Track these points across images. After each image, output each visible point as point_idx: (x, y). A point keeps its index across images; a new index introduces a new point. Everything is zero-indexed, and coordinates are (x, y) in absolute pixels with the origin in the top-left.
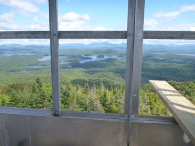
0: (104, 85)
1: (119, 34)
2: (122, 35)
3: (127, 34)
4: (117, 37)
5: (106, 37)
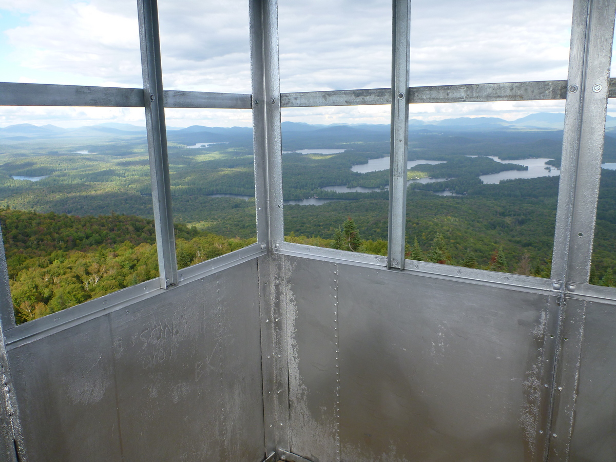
1: (548, 87)
2: (553, 89)
3: (567, 87)
4: (542, 95)
5: (515, 96)
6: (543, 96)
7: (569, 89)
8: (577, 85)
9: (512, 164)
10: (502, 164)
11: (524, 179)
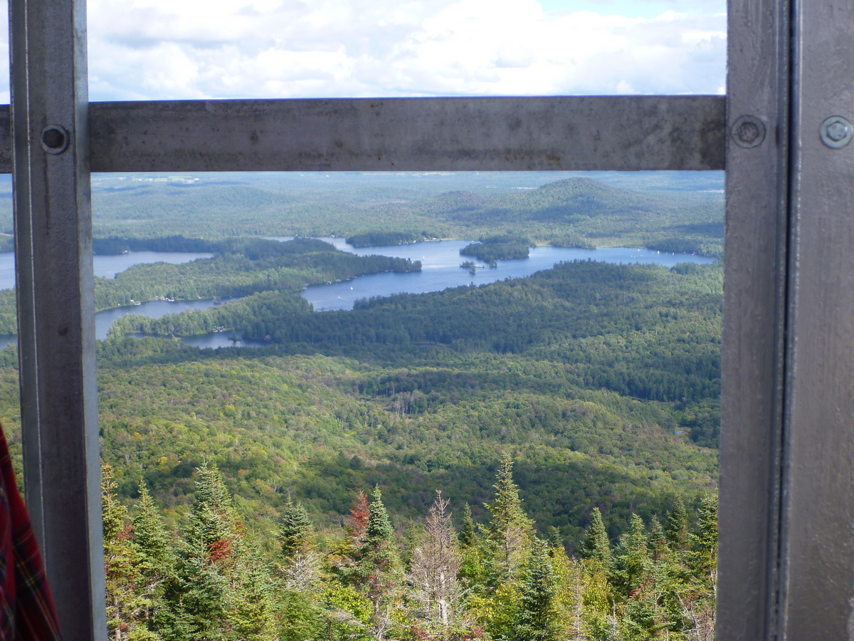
0: (529, 508)
1: (654, 121)
2: (676, 130)
3: (725, 125)
4: (632, 150)
5: (530, 153)
6: (639, 155)
7: (734, 131)
8: (764, 118)
9: (381, 258)
10: (356, 258)
11: (414, 296)
